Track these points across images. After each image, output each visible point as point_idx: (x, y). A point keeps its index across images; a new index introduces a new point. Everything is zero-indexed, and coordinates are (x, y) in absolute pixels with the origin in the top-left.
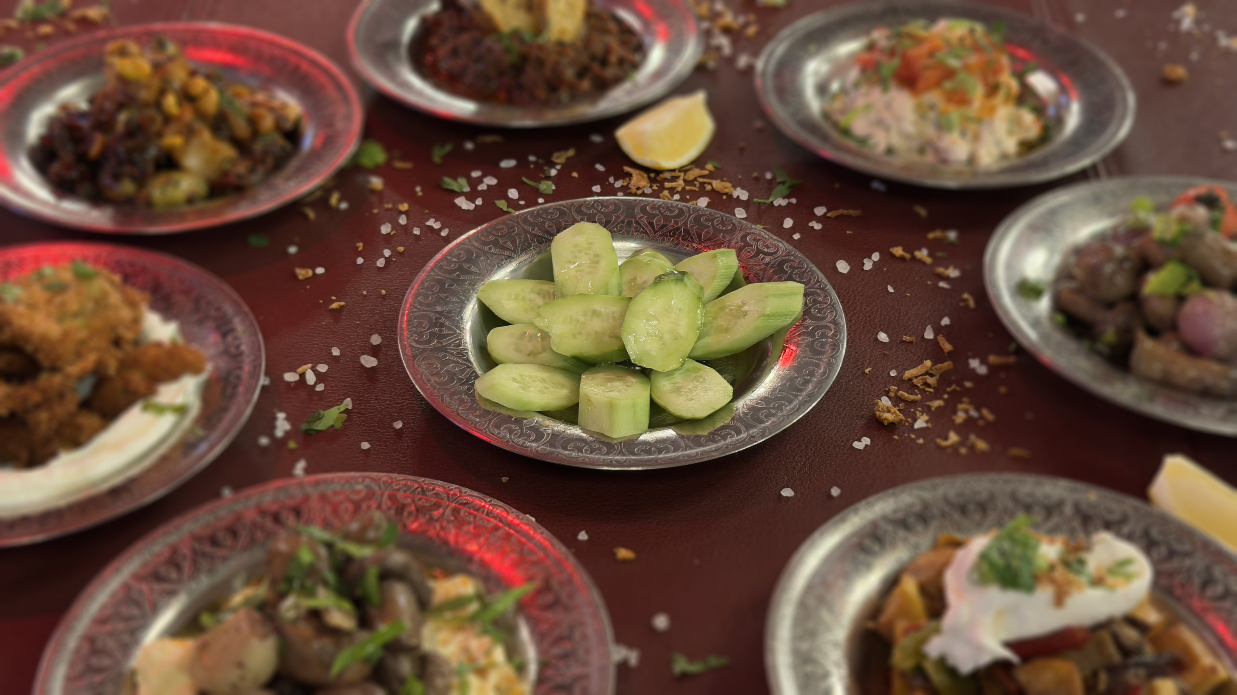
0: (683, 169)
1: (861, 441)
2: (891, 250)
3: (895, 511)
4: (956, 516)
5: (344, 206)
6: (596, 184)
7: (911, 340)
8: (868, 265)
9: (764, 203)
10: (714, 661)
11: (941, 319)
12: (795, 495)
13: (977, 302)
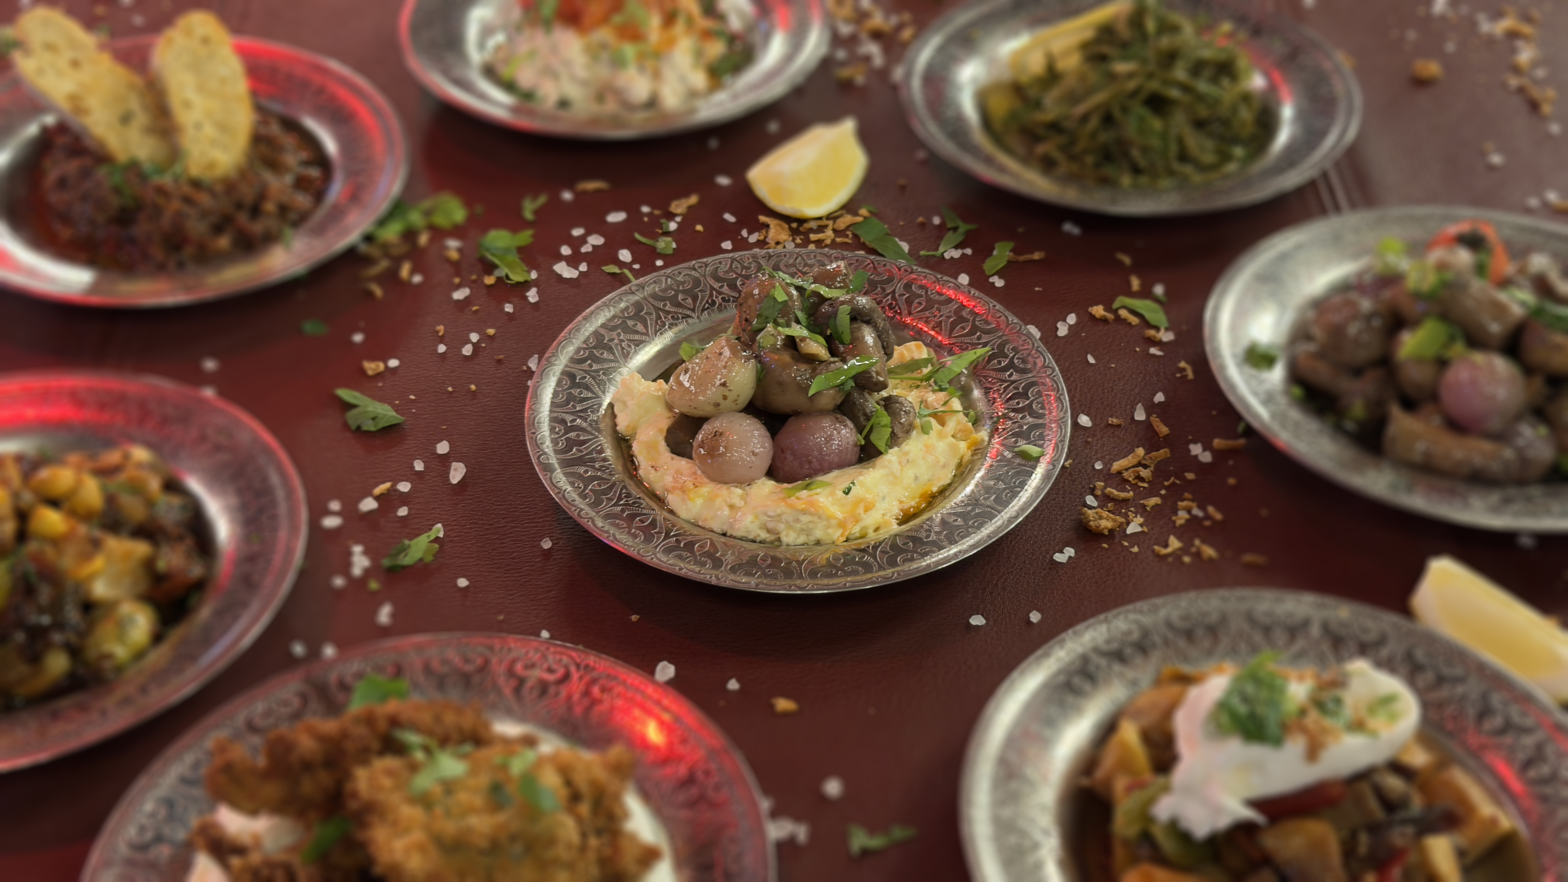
0: (832, 217)
1: (1063, 553)
2: (1090, 309)
3: (1108, 642)
4: (1182, 643)
5: (417, 279)
6: (726, 240)
7: (1119, 423)
8: (1063, 330)
9: (934, 256)
10: (899, 833)
11: (1155, 395)
12: (986, 624)
13: (1195, 372)
